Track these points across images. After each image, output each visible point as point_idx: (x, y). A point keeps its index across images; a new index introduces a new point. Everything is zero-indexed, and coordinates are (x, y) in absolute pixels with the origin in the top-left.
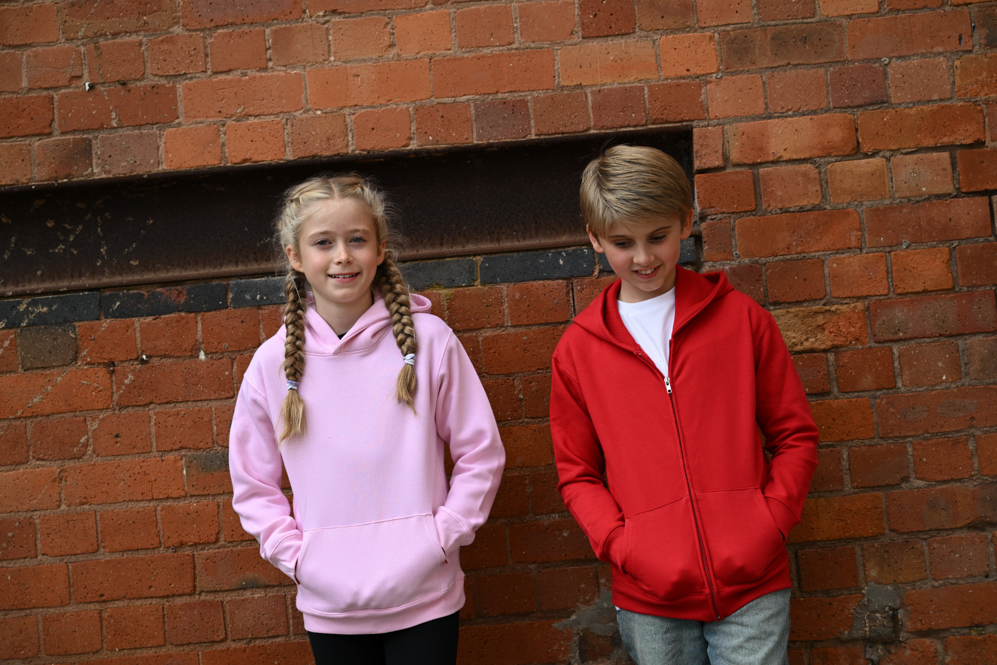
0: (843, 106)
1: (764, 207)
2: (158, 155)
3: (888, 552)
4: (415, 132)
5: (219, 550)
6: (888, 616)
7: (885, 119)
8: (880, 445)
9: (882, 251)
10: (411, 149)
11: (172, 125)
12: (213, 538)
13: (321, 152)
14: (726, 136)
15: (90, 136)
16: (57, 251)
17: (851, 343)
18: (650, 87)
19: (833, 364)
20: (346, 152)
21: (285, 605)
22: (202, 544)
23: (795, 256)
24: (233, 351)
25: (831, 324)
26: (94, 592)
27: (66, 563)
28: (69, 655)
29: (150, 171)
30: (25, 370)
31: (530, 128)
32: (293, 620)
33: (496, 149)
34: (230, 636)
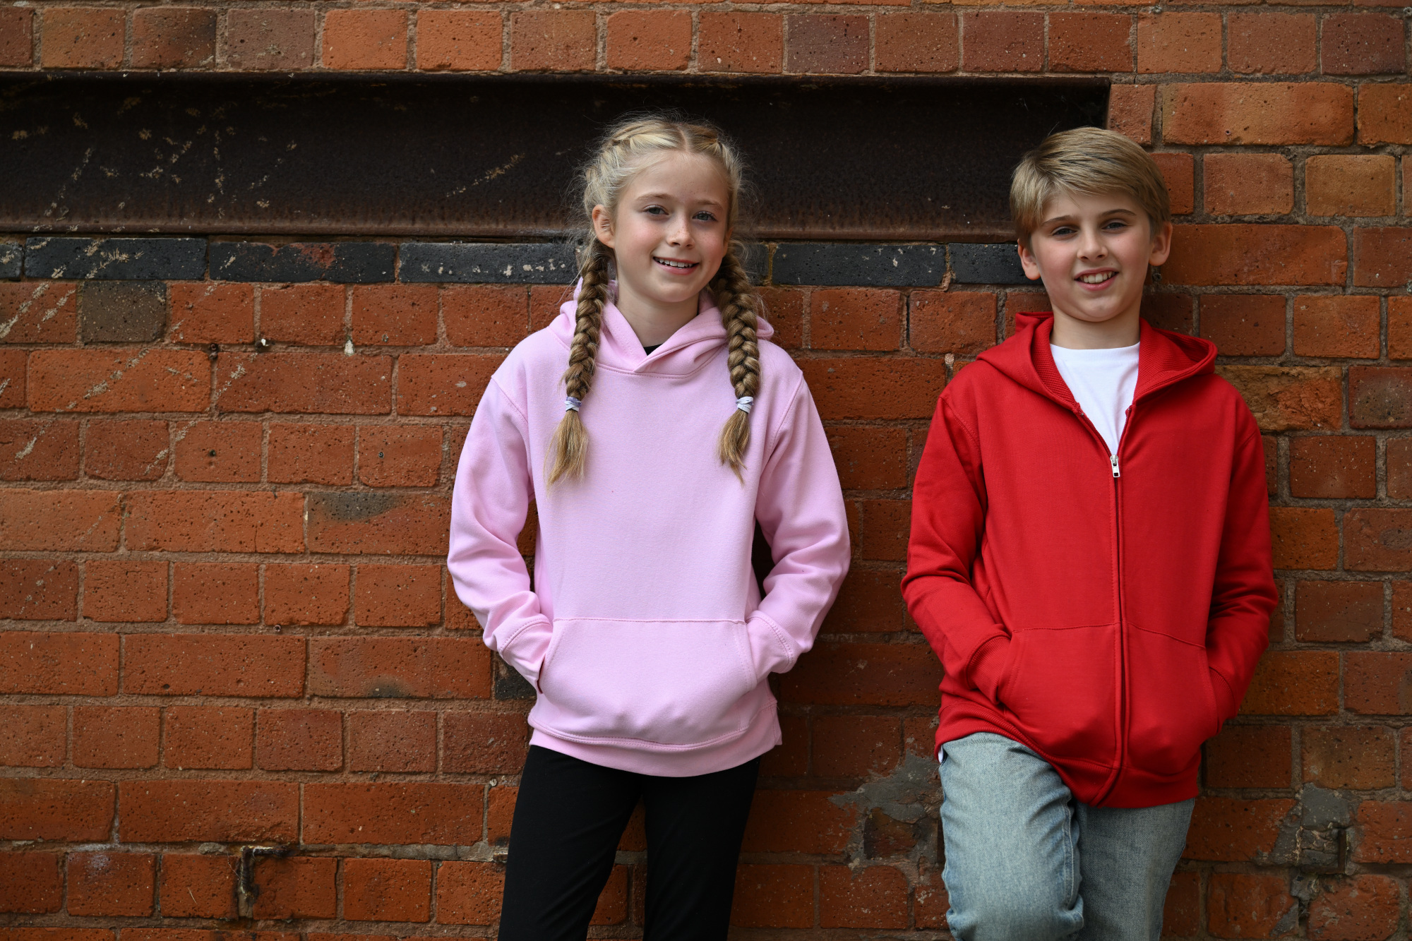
0: (1339, 72)
1: (1206, 211)
2: (313, 46)
3: (1339, 740)
4: (697, 49)
5: (346, 638)
6: (1330, 835)
7: (1400, 98)
8: (1344, 581)
9: (1375, 294)
10: (688, 74)
11: (338, 5)
12: (338, 619)
13: (554, 65)
14: (1159, 100)
15: (216, 9)
16: (151, 175)
17: (1315, 425)
18: (1052, 16)
19: (1285, 454)
20: (592, 69)
21: (434, 729)
22: (322, 625)
23: (1246, 288)
24: (396, 346)
25: (1288, 395)
26: (154, 680)
27: (118, 633)
28: (108, 769)
29: (298, 69)
30: (86, 344)
31: (868, 60)
32: (445, 751)
33: (814, 87)
34: (349, 765)
